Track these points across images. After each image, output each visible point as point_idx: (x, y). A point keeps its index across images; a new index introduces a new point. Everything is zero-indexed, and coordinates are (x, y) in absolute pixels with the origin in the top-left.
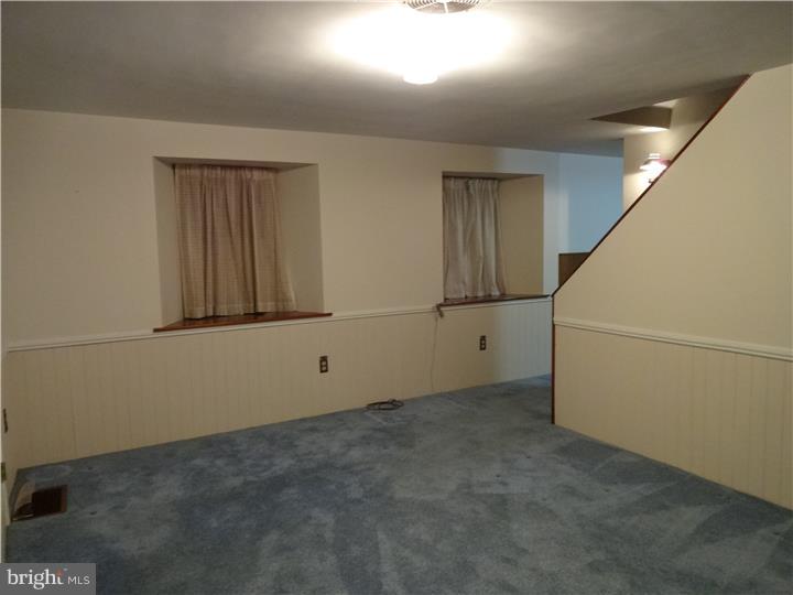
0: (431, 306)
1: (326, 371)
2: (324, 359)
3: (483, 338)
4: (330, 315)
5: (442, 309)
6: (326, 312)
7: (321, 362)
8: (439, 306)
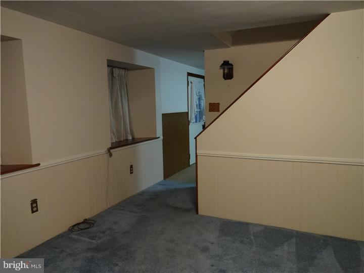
0: (105, 150)
1: (37, 211)
2: (34, 202)
3: (131, 166)
4: (38, 165)
5: (111, 151)
6: (34, 163)
7: (32, 204)
8: (109, 150)
